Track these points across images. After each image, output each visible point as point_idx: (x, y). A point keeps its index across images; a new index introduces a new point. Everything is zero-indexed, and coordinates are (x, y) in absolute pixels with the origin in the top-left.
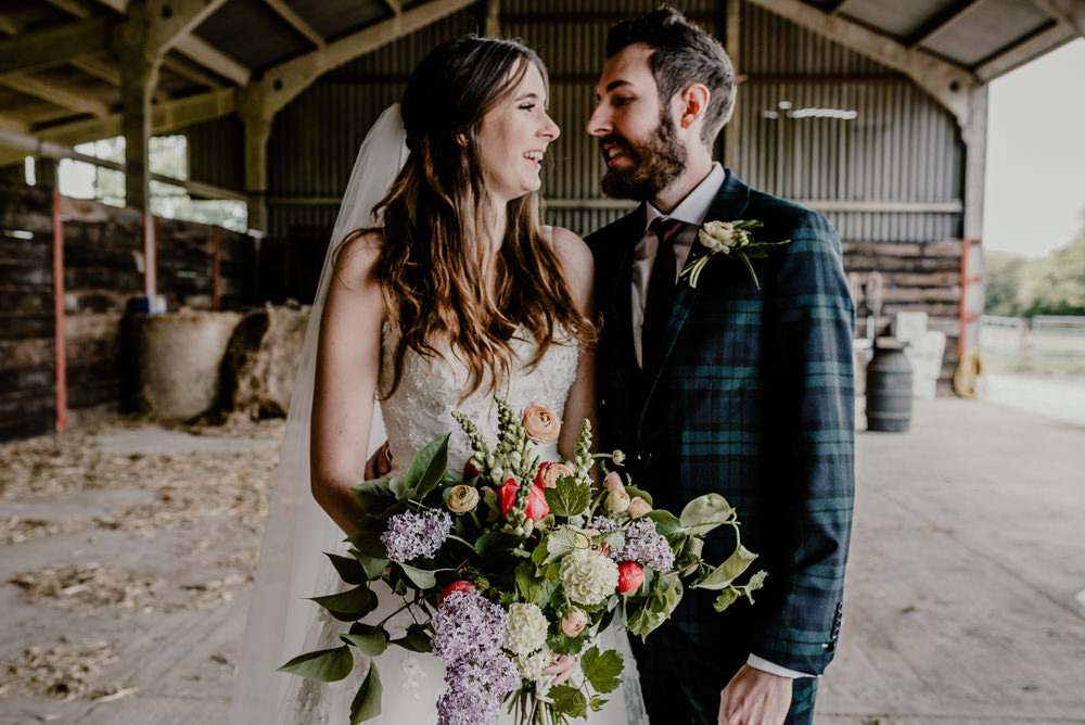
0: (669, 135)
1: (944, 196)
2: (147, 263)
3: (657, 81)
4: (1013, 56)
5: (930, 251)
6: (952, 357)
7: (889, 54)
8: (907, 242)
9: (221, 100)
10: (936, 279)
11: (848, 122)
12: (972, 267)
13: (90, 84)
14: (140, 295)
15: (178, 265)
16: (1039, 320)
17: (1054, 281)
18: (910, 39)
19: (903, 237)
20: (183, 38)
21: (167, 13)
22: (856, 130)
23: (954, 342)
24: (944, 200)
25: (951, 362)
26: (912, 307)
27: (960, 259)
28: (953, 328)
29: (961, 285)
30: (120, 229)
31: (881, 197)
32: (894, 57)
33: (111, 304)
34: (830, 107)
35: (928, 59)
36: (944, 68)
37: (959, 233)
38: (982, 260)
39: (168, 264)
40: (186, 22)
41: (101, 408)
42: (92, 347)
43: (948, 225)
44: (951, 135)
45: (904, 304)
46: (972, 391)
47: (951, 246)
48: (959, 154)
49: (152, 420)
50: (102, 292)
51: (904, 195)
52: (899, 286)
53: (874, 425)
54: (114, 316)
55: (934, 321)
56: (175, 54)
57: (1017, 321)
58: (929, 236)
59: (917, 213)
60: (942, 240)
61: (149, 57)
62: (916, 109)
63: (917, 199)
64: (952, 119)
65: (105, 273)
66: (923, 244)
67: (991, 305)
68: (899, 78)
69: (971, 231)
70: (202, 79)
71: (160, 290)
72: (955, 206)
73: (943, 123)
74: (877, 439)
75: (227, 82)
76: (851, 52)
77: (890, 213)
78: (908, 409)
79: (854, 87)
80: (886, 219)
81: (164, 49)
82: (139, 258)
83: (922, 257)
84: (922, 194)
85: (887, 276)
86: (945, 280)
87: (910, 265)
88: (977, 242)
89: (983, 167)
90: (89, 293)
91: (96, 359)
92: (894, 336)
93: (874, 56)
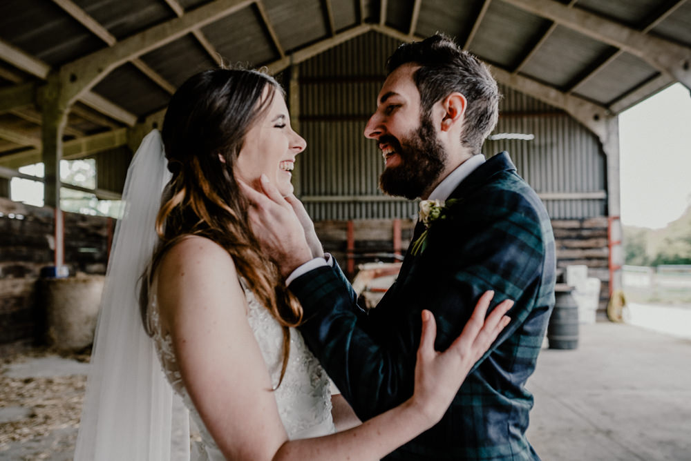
0: (428, 135)
1: (594, 189)
2: (57, 243)
3: (420, 92)
4: (633, 97)
5: (586, 225)
6: (605, 295)
7: (553, 98)
8: (571, 219)
9: (118, 137)
10: (591, 243)
11: (528, 142)
12: (615, 235)
13: (29, 126)
14: (51, 265)
15: (81, 244)
16: (662, 268)
17: (669, 242)
18: (565, 88)
19: (568, 216)
20: (85, 94)
21: (73, 78)
22: (534, 147)
23: (606, 285)
24: (594, 191)
25: (605, 298)
26: (577, 262)
27: (607, 230)
28: (605, 275)
29: (608, 246)
30: (37, 220)
31: (553, 190)
32: (556, 100)
33: (29, 271)
34: (516, 132)
35: (578, 100)
36: (589, 106)
37: (606, 212)
38: (621, 230)
39: (73, 243)
40: (87, 83)
41: (18, 344)
42: (13, 301)
43: (598, 207)
44: (596, 148)
45: (571, 260)
46: (620, 317)
47: (600, 221)
48: (602, 160)
49: (54, 351)
50: (21, 263)
51: (567, 187)
52: (567, 248)
53: (554, 345)
54: (30, 279)
55: (592, 271)
56: (79, 104)
57: (648, 269)
58: (586, 215)
59: (576, 200)
60: (595, 217)
61: (61, 108)
62: (572, 132)
63: (577, 191)
64: (596, 139)
65: (24, 250)
66: (582, 220)
67: (630, 258)
68: (561, 112)
69: (613, 211)
70: (104, 123)
71: (66, 261)
72: (602, 195)
73: (590, 141)
74: (556, 355)
75: (121, 124)
76: (528, 97)
77: (559, 200)
78: (576, 333)
79: (531, 120)
80: (556, 204)
81: (72, 101)
82: (51, 240)
83: (581, 229)
84: (579, 187)
85: (559, 242)
86: (597, 243)
87: (574, 234)
88: (618, 218)
89: (618, 169)
90: (11, 264)
91: (14, 310)
92: (566, 283)
93: (543, 99)
